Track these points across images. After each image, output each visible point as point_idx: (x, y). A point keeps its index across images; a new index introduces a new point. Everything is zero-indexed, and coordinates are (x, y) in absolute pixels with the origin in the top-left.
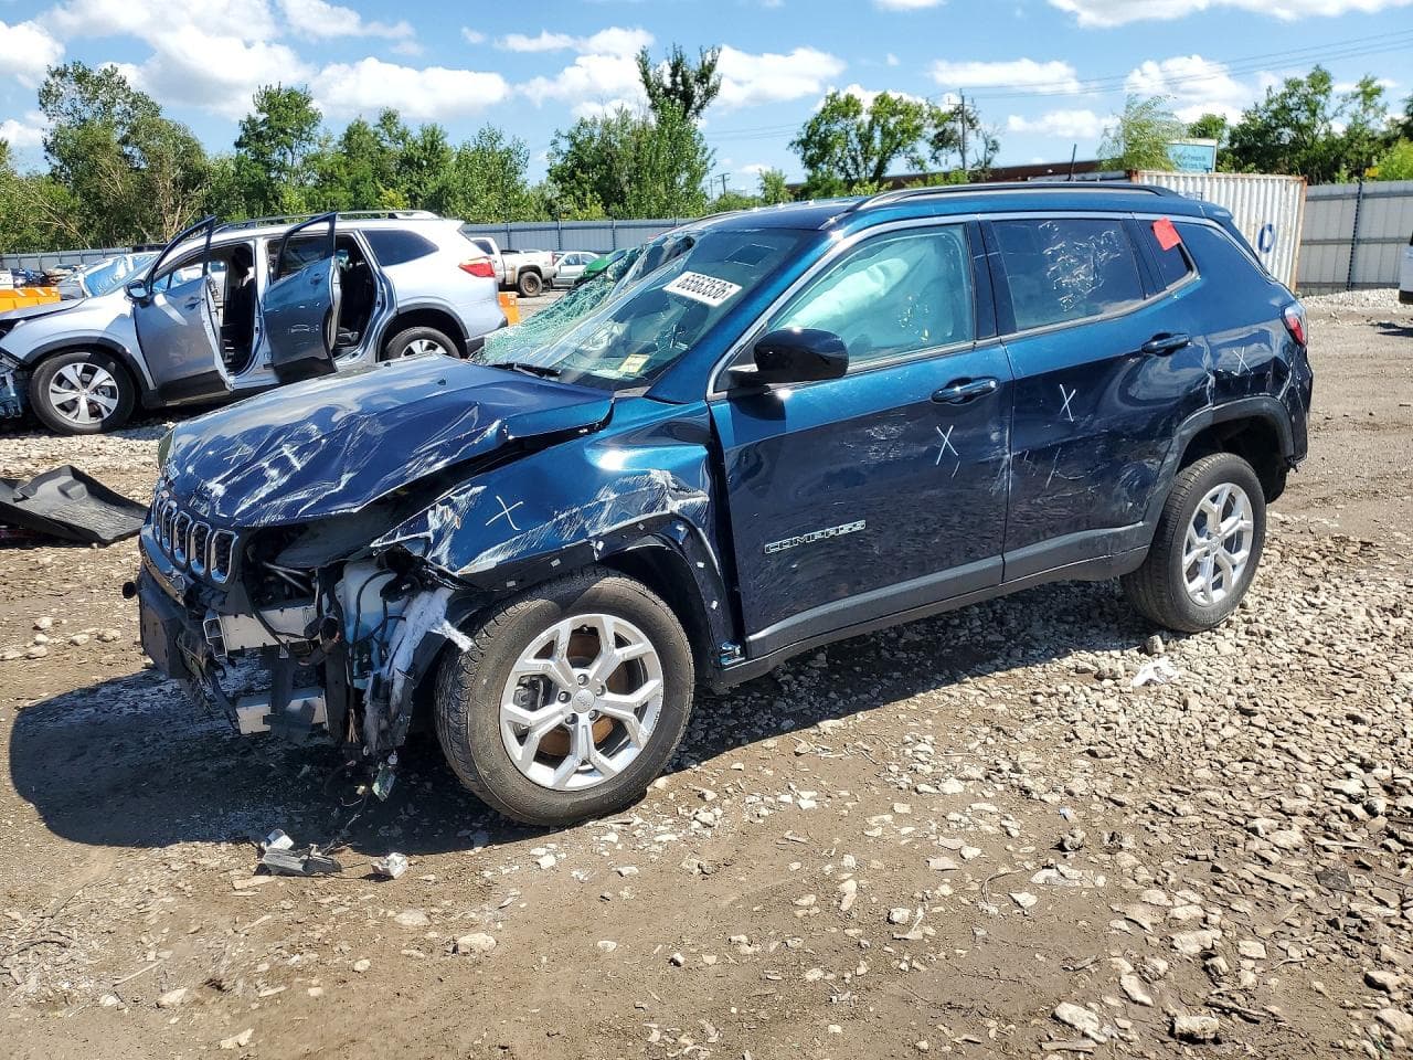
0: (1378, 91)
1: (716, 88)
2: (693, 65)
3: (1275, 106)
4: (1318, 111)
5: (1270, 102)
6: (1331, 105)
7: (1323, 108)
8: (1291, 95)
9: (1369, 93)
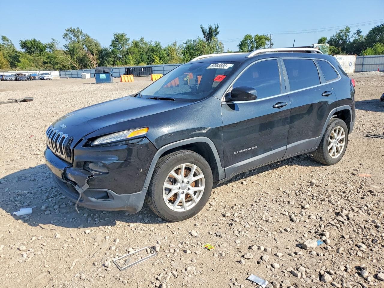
0: (361, 32)
1: (218, 33)
2: (214, 28)
3: (338, 35)
4: (347, 37)
5: (337, 34)
6: (350, 35)
7: (348, 36)
8: (341, 33)
9: (359, 32)
